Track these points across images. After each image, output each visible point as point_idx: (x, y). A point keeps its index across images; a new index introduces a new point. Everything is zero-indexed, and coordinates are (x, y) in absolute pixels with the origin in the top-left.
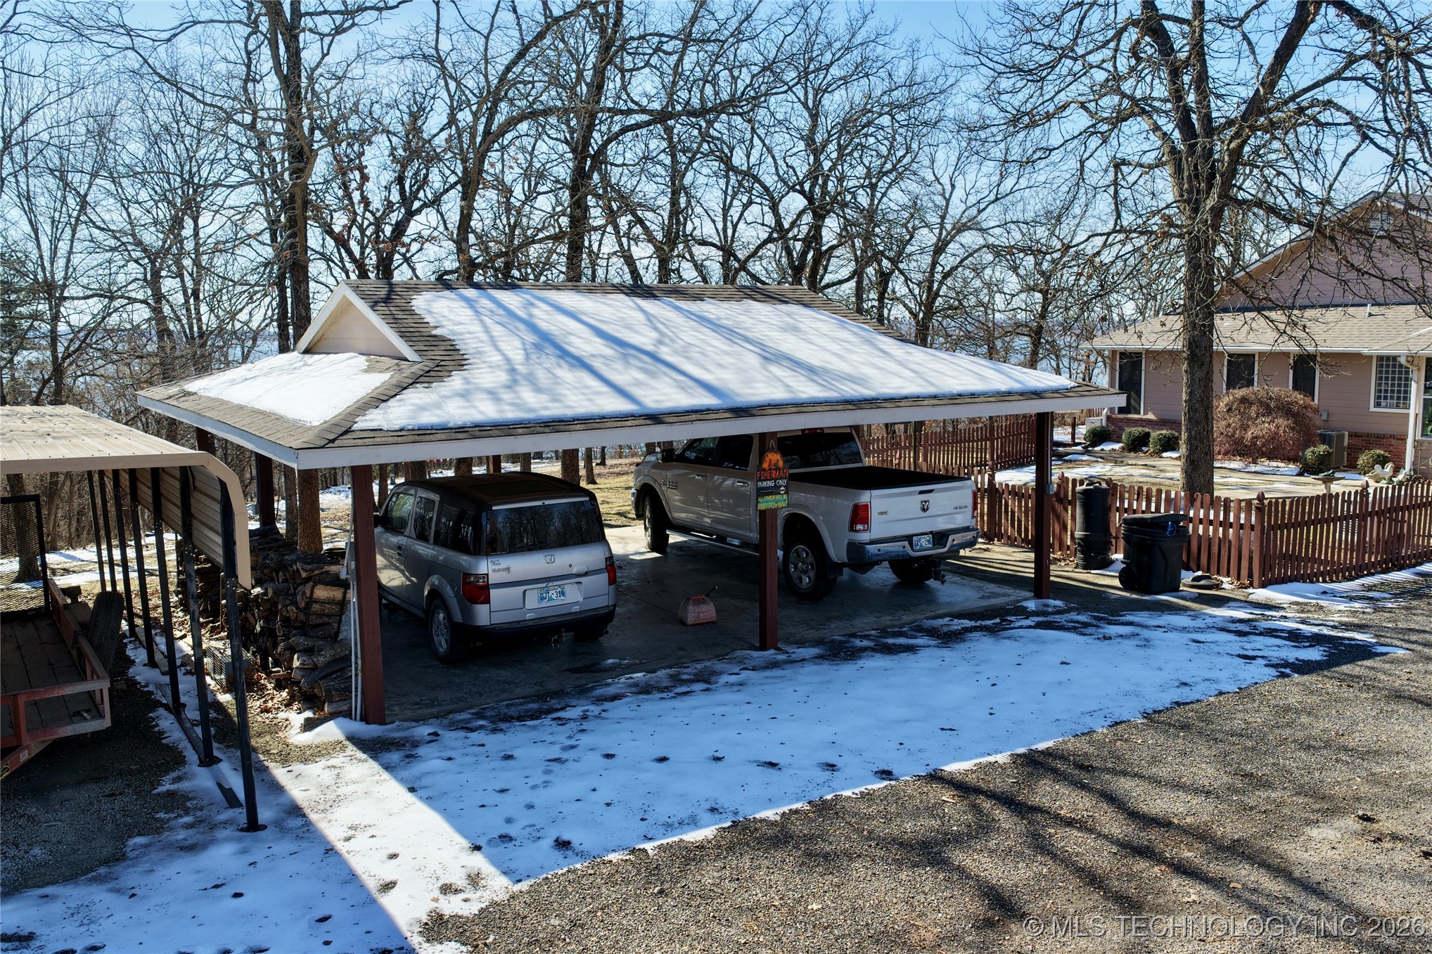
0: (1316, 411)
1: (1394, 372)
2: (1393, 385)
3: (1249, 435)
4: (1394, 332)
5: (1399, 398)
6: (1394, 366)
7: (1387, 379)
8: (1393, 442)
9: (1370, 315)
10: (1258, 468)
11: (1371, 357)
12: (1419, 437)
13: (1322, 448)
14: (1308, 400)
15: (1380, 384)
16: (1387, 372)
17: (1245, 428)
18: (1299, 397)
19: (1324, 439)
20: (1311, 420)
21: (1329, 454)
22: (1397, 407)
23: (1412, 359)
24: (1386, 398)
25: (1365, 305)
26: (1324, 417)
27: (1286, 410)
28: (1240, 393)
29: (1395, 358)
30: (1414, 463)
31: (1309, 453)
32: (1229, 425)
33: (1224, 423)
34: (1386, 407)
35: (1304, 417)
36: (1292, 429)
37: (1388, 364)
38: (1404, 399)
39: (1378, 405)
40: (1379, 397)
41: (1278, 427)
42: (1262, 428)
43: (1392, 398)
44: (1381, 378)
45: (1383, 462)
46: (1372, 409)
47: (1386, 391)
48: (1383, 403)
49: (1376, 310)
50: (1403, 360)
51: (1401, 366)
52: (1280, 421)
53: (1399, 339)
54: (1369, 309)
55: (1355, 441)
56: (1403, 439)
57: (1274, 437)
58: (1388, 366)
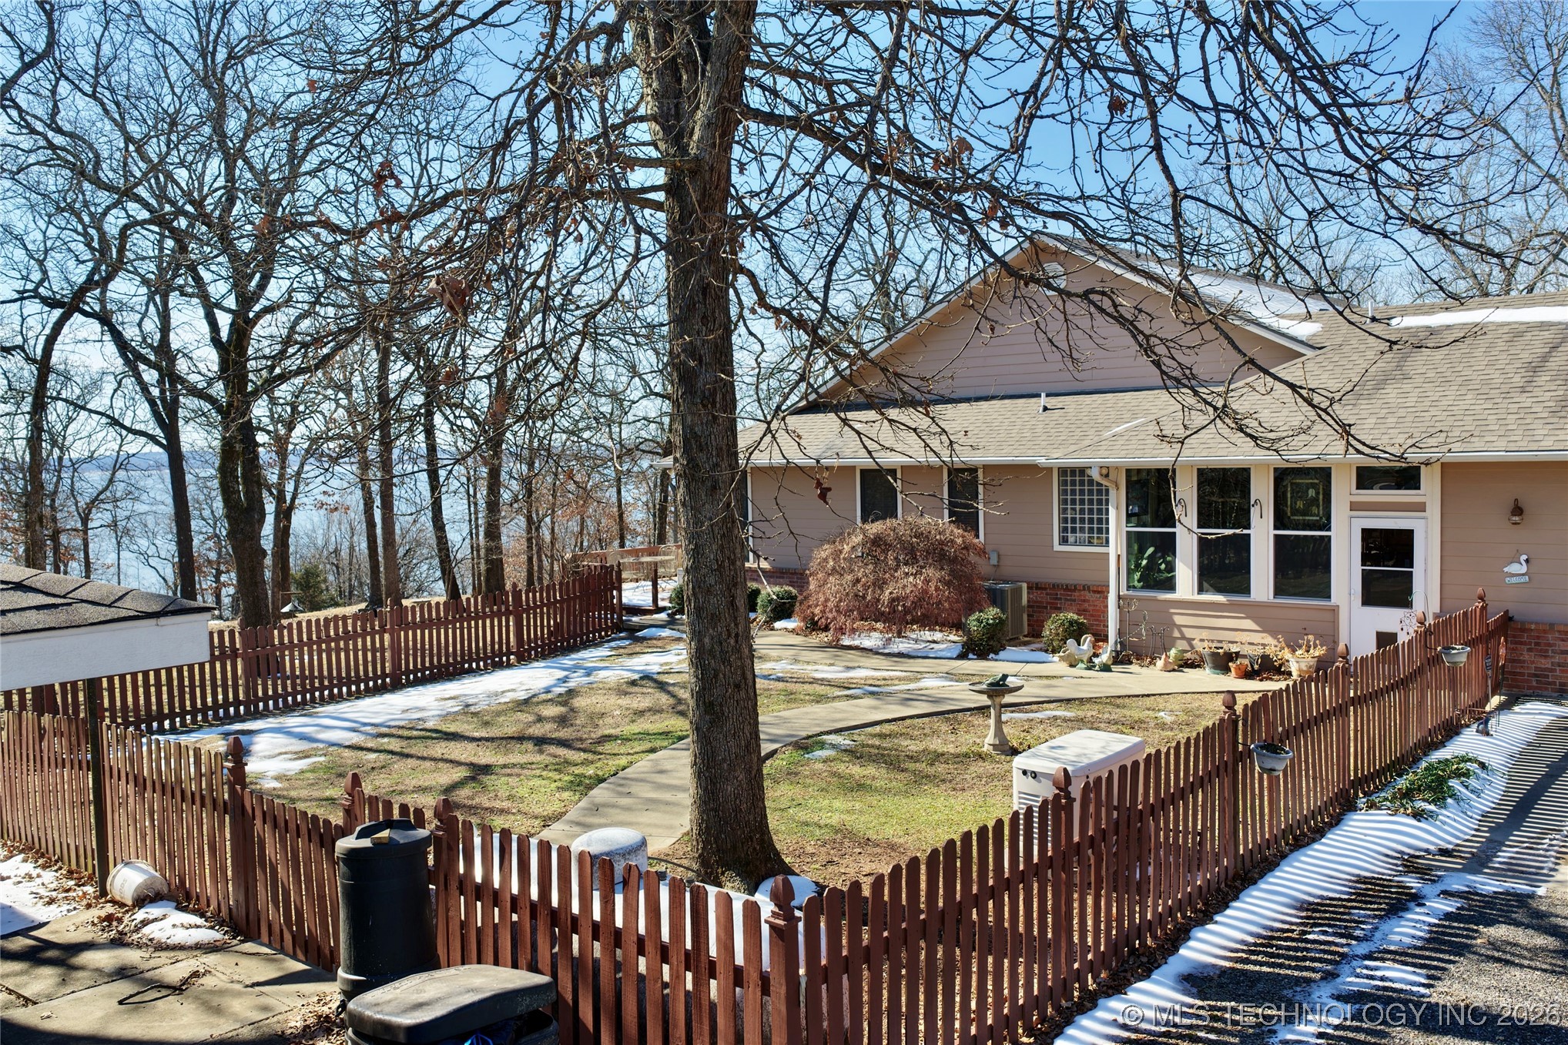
0: (982, 552)
1: (1082, 492)
2: (1082, 511)
3: (886, 596)
4: (1078, 432)
5: (1091, 530)
6: (1082, 483)
7: (1073, 502)
8: (1088, 595)
9: (1045, 409)
10: (901, 646)
11: (1050, 470)
12: (1124, 592)
13: (991, 613)
14: (969, 536)
15: (1065, 510)
16: (1073, 492)
17: (880, 584)
18: (957, 534)
19: (996, 598)
20: (974, 566)
21: (1002, 622)
22: (1090, 543)
23: (1107, 471)
24: (1074, 530)
25: (1039, 396)
26: (994, 561)
27: (939, 553)
28: (875, 528)
29: (1083, 471)
30: (1120, 633)
31: (972, 622)
32: (858, 581)
33: (849, 577)
34: (1075, 544)
35: (964, 562)
36: (948, 584)
37: (1074, 477)
38: (1099, 532)
39: (1064, 541)
40: (1065, 530)
41: (927, 581)
42: (906, 583)
43: (1082, 530)
44: (1065, 502)
45: (1076, 632)
46: (1057, 547)
47: (1074, 520)
48: (1071, 538)
49: (1052, 402)
50: (1095, 474)
51: (1091, 482)
52: (930, 572)
53: (1087, 442)
54: (1043, 400)
55: (1037, 595)
56: (1102, 591)
57: (922, 597)
58: (1073, 483)
